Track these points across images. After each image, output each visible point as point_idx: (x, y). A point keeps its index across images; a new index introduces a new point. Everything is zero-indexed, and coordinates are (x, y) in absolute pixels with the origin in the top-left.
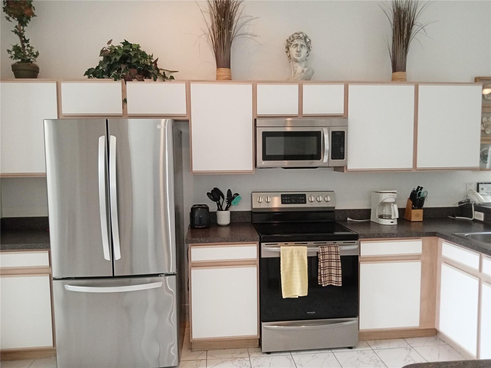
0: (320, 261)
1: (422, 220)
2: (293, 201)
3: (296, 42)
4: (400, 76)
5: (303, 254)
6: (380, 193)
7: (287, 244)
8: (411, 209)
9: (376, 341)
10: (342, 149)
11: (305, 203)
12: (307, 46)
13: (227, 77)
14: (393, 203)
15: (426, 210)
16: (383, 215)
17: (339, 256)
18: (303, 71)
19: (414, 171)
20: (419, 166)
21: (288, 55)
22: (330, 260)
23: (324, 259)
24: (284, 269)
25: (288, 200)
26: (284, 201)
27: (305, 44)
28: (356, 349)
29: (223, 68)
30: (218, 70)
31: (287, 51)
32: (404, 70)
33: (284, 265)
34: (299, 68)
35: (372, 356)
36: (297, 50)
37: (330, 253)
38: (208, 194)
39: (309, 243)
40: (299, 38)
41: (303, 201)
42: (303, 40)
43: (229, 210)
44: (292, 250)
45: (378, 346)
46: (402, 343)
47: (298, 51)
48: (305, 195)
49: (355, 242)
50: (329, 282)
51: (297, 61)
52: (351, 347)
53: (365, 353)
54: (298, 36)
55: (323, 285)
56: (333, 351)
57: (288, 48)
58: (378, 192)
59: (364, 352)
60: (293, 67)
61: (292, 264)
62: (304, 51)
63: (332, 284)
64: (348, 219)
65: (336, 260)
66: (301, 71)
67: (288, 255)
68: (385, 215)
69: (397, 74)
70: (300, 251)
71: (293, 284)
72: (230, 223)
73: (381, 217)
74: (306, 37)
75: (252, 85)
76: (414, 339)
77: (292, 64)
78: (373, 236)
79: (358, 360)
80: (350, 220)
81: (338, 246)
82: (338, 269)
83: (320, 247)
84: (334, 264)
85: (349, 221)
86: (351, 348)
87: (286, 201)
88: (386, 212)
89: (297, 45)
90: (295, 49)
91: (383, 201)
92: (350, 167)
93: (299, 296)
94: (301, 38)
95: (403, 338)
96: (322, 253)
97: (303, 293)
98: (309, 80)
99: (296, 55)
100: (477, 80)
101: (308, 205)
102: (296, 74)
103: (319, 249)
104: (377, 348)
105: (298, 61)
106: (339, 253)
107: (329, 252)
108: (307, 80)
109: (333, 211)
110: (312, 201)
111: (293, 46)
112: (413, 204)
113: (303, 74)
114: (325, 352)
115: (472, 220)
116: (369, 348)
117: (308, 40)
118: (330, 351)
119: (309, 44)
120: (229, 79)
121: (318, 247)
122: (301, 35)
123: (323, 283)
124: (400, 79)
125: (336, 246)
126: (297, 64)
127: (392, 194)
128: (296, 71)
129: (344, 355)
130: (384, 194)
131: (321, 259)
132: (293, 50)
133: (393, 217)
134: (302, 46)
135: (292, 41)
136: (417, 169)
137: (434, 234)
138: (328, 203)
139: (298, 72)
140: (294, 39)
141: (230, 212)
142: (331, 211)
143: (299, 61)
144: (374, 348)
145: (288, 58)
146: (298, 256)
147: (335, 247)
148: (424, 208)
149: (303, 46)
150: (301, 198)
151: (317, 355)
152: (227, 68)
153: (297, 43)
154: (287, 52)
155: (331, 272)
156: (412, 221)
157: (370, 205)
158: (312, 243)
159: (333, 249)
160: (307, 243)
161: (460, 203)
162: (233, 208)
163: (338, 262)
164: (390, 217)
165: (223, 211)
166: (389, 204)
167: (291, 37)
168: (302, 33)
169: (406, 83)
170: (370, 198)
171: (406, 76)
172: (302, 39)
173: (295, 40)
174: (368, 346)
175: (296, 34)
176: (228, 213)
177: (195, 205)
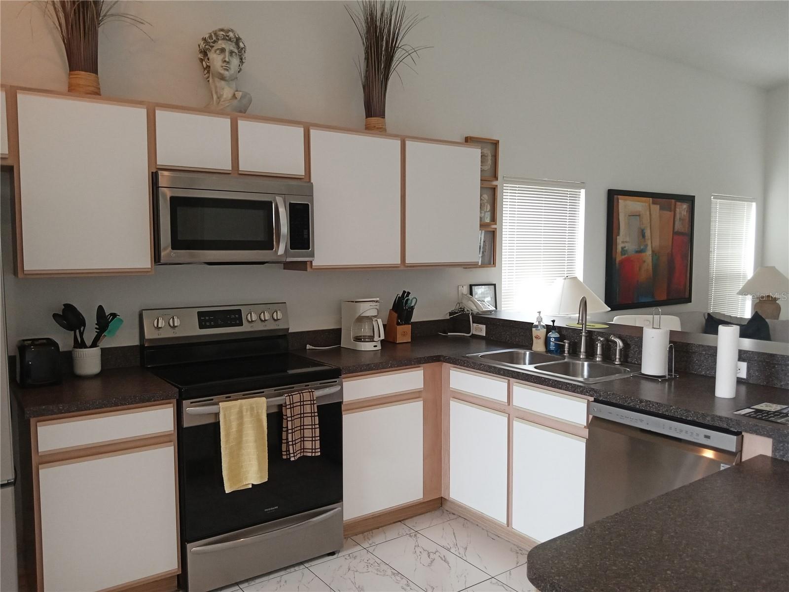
0: (287, 419)
1: (410, 341)
2: (220, 322)
3: (221, 44)
4: (378, 123)
5: (260, 411)
6: (356, 302)
7: (230, 397)
8: (396, 326)
9: (366, 534)
10: (305, 232)
11: (241, 324)
12: (240, 54)
13: (92, 89)
14: (375, 316)
15: (415, 324)
16: (361, 336)
17: (315, 405)
18: (234, 96)
19: (402, 268)
20: (409, 260)
21: (205, 66)
22: (302, 416)
23: (293, 415)
24: (227, 442)
25: (210, 321)
26: (203, 323)
27: (236, 51)
28: (341, 554)
29: (83, 73)
30: (72, 75)
31: (203, 58)
32: (383, 115)
33: (228, 435)
34: (227, 92)
35: (368, 559)
36: (224, 58)
37: (302, 403)
38: (55, 316)
39: (267, 391)
40: (227, 38)
41: (238, 322)
42: (234, 44)
43: (98, 346)
44: (241, 407)
45: (370, 542)
46: (400, 528)
47: (225, 61)
48: (240, 311)
49: (336, 381)
50: (301, 453)
51: (222, 78)
52: (333, 552)
53: (356, 557)
54: (225, 35)
55: (292, 459)
56: (307, 565)
57: (205, 53)
58: (353, 302)
59: (355, 554)
60: (216, 87)
61: (240, 431)
62: (235, 61)
63: (305, 454)
64: (308, 347)
65: (311, 413)
66: (230, 96)
67: (234, 417)
68: (363, 336)
69: (374, 120)
70: (254, 406)
71: (242, 466)
72: (101, 371)
73: (358, 339)
74: (238, 40)
75: (146, 110)
76: (415, 519)
77: (214, 81)
78: (361, 369)
79: (349, 569)
80: (311, 347)
81: (313, 390)
82: (315, 428)
83: (286, 395)
84: (307, 421)
85: (310, 349)
86: (332, 554)
87: (208, 324)
88: (365, 331)
89: (223, 50)
90: (220, 57)
91: (362, 315)
92: (318, 262)
93: (252, 485)
94: (230, 40)
95: (400, 521)
96: (290, 404)
97: (261, 477)
98: (245, 113)
99: (222, 67)
100: (469, 141)
101: (245, 328)
102: (222, 100)
103: (284, 399)
104: (370, 544)
105: (225, 77)
106: (315, 402)
107: (300, 402)
108: (241, 112)
109: (285, 335)
110: (252, 321)
111: (216, 52)
112: (399, 317)
113: (235, 102)
114: (296, 571)
115: (470, 336)
116: (359, 548)
117: (241, 45)
118: (302, 567)
119: (243, 51)
120: (95, 93)
121: (282, 396)
122: (231, 34)
123: (292, 455)
124: (378, 128)
125: (310, 390)
126: (223, 83)
127: (375, 304)
128: (222, 96)
129: (325, 567)
130: (362, 304)
131: (289, 415)
132: (216, 60)
133: (376, 338)
134: (231, 53)
135: (215, 42)
136: (407, 265)
137: (438, 359)
138: (277, 322)
139: (225, 96)
140: (218, 39)
141: (101, 348)
142: (283, 336)
143: (227, 78)
144: (366, 545)
145: (204, 70)
146: (252, 415)
147: (309, 392)
148: (412, 322)
149: (234, 54)
150: (232, 316)
151: (285, 577)
152: (93, 73)
153: (224, 46)
154: (202, 60)
155: (304, 435)
156: (397, 342)
157: (340, 322)
158: (271, 391)
159: (307, 396)
160: (263, 392)
161: (451, 314)
162: (108, 342)
163: (314, 416)
164: (371, 339)
165: (86, 347)
166: (370, 318)
167: (213, 34)
168: (232, 31)
169: (385, 135)
170: (339, 311)
171: (385, 125)
172: (232, 42)
173: (220, 42)
174: (356, 545)
175: (222, 30)
176: (95, 352)
177: (24, 340)
